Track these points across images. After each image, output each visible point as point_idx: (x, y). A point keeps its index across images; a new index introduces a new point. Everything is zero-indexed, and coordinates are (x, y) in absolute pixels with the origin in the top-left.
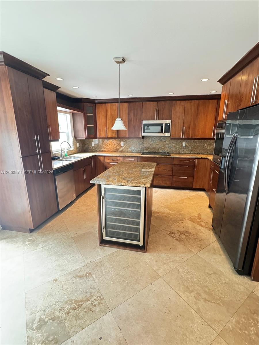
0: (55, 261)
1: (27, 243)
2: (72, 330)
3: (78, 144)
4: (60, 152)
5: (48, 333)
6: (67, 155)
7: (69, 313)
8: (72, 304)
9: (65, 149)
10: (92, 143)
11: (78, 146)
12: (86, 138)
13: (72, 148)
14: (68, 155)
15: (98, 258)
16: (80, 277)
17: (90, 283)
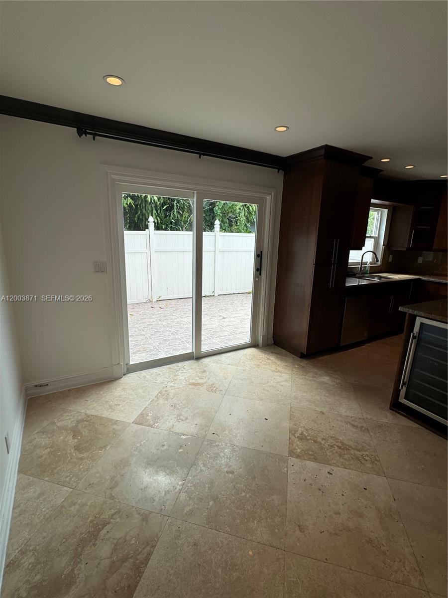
0: (325, 396)
1: (296, 366)
2: (333, 461)
3: (391, 257)
4: (360, 266)
5: (308, 448)
6: (368, 272)
7: (332, 446)
8: (337, 442)
9: (367, 262)
10: (419, 257)
11: (390, 260)
12: (408, 249)
13: (379, 263)
14: (370, 273)
15: (383, 421)
16: (353, 425)
17: (364, 437)
